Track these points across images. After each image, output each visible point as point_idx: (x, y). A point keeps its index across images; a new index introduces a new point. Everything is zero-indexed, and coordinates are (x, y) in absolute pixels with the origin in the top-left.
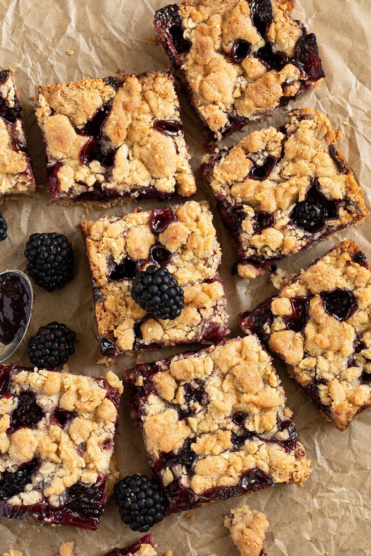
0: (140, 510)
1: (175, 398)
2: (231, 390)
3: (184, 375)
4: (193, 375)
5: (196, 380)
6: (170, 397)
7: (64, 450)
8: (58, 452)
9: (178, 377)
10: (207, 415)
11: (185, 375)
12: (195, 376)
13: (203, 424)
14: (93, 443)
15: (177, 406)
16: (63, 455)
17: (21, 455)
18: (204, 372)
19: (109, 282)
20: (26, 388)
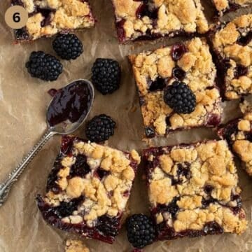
0: (140, 236)
1: (171, 171)
2: (206, 172)
3: (178, 158)
4: (184, 159)
5: (186, 163)
6: (168, 171)
7: (100, 193)
8: (96, 195)
9: (175, 159)
10: (189, 185)
13: (186, 189)
14: (118, 192)
15: (172, 177)
16: (99, 196)
17: (73, 193)
18: (191, 158)
19: (149, 92)
20: (81, 153)
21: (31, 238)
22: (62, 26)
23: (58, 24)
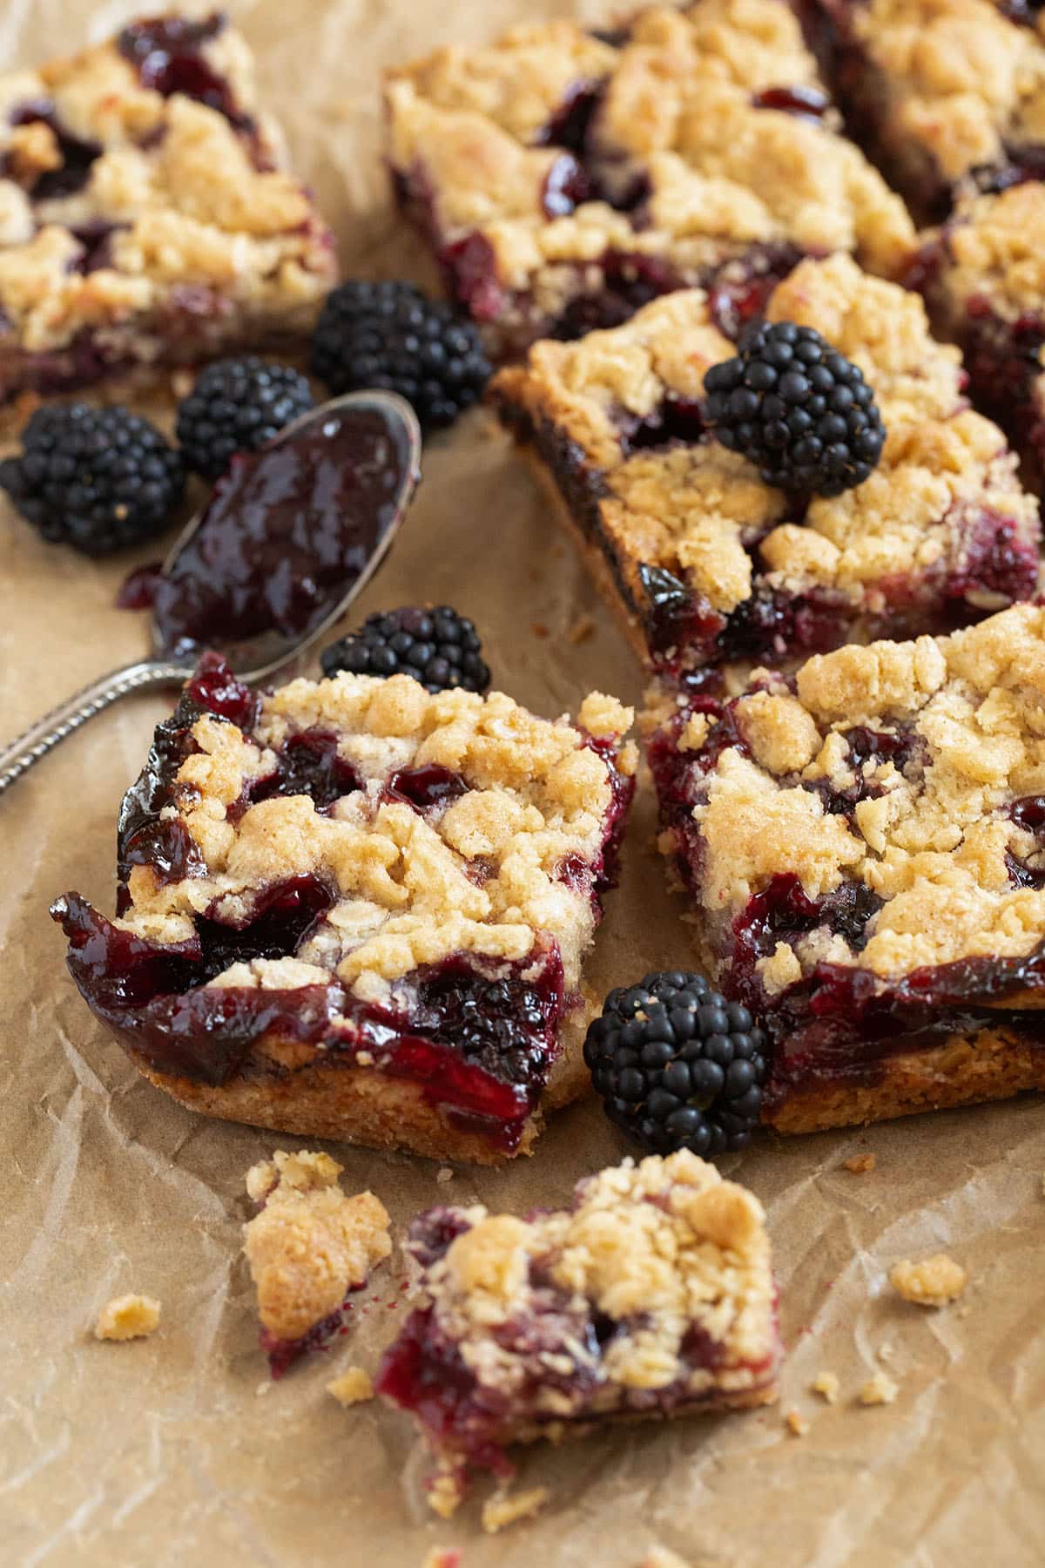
0: (678, 1041)
1: (814, 758)
2: (1007, 726)
3: (843, 689)
4: (875, 688)
5: (887, 717)
6: (798, 756)
7: (419, 858)
8: (398, 870)
9: (826, 701)
10: (923, 800)
11: (849, 690)
12: (881, 690)
13: (910, 825)
14: (524, 850)
15: (821, 784)
16: (415, 874)
17: (270, 850)
18: (912, 680)
19: (626, 457)
20: (304, 724)
21: (40, 1216)
22: (172, 258)
23: (152, 260)
